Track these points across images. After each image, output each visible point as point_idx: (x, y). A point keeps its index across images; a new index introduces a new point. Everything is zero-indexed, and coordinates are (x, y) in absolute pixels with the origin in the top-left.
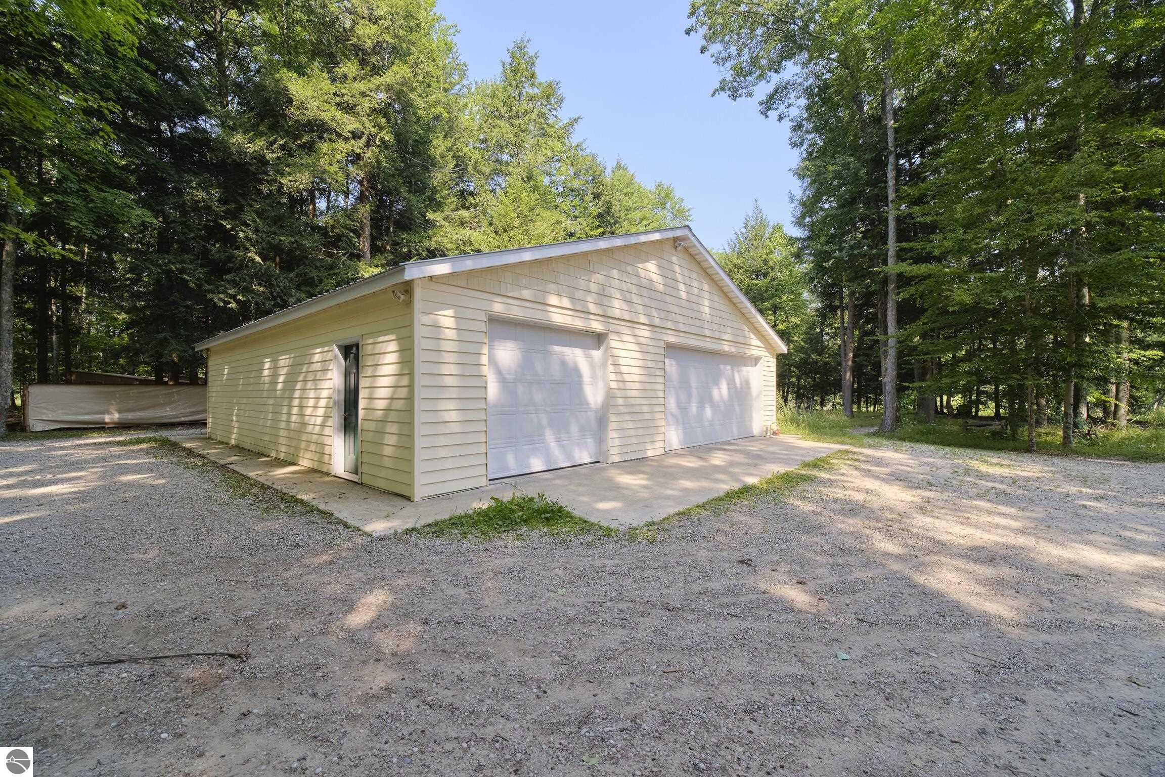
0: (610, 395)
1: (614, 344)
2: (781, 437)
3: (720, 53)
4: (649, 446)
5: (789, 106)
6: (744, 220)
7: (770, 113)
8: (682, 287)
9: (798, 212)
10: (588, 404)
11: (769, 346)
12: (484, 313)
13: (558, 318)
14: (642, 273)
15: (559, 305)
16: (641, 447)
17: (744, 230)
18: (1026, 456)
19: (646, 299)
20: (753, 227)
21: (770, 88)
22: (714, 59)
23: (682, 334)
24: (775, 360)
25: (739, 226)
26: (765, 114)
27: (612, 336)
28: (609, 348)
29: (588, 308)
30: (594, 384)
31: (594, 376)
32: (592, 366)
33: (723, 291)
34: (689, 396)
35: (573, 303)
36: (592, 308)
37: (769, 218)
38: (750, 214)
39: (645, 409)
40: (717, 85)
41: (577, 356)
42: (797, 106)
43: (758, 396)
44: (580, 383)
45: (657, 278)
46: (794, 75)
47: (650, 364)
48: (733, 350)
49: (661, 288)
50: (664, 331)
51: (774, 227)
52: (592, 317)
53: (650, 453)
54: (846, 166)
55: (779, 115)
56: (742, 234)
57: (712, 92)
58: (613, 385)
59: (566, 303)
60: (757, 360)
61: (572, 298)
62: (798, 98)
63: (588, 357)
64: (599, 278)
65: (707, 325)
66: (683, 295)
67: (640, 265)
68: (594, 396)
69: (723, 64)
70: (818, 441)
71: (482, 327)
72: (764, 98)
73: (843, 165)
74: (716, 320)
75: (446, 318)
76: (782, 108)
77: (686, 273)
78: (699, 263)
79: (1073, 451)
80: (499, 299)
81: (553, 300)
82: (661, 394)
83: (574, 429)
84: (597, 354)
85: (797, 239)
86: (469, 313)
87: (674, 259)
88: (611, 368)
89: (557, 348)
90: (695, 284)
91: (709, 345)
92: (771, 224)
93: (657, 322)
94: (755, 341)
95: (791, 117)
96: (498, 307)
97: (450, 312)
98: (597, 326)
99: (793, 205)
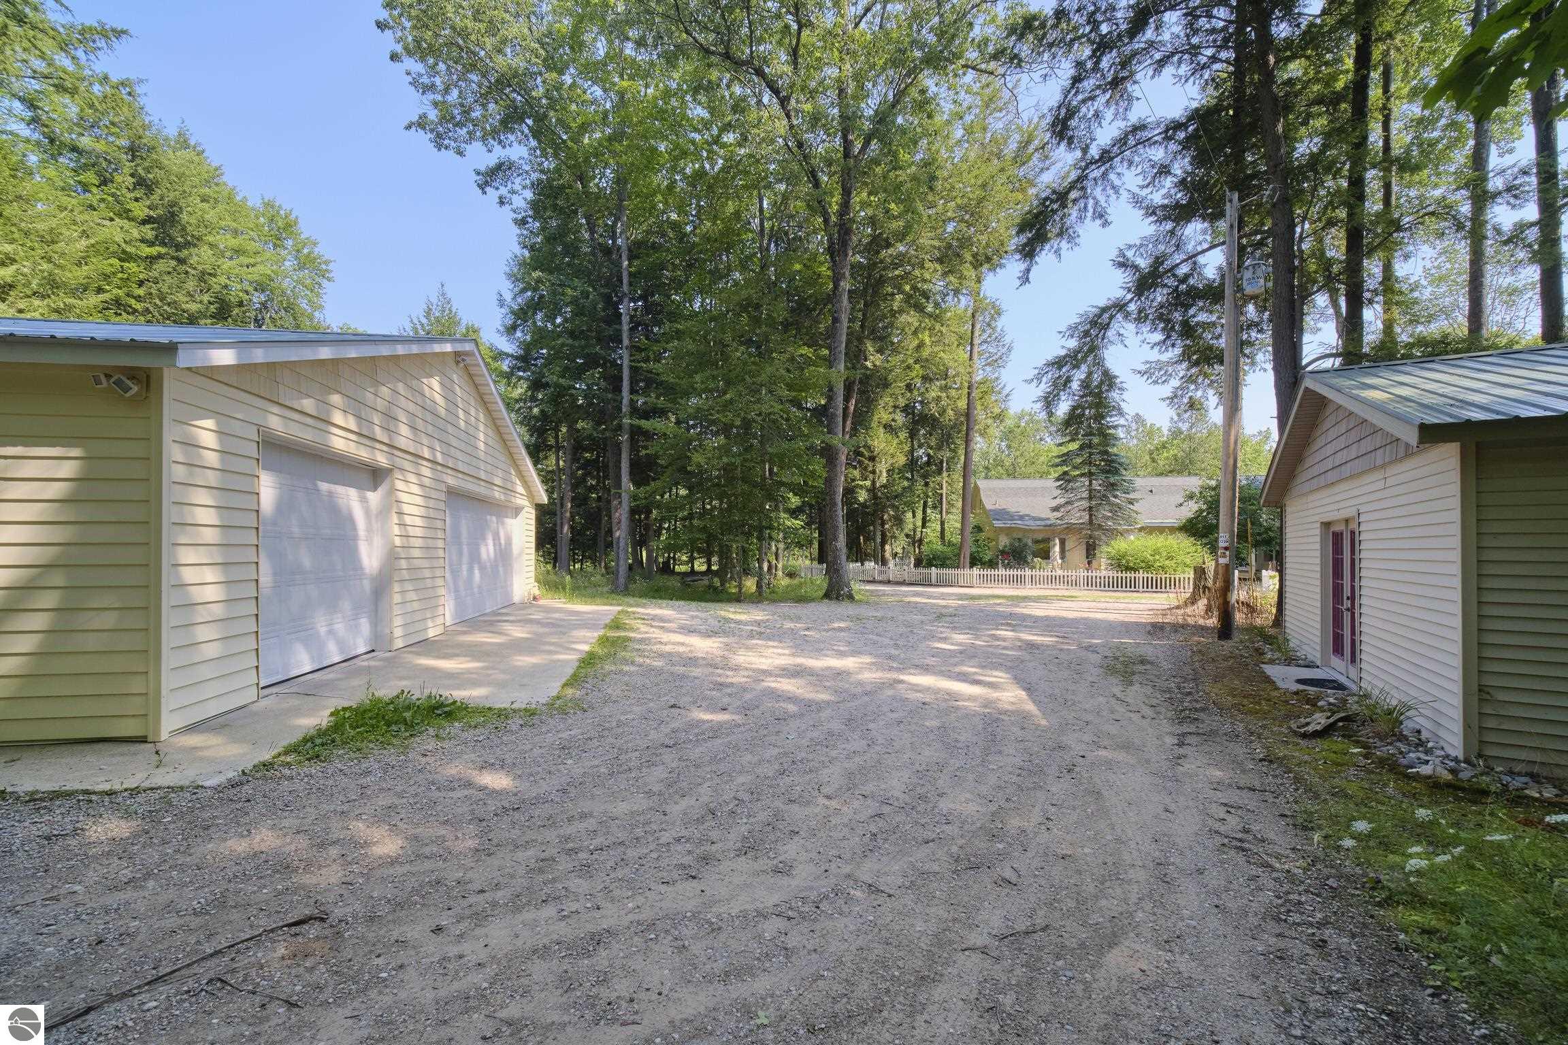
0: (392, 556)
1: (400, 485)
2: (542, 602)
3: (420, 75)
4: (430, 624)
5: (513, 192)
6: (425, 307)
7: (488, 189)
8: (461, 414)
9: (509, 321)
10: (362, 568)
11: (530, 494)
12: (255, 428)
13: (340, 443)
14: (427, 391)
15: (343, 425)
16: (418, 627)
17: (424, 321)
18: (738, 605)
19: (430, 427)
20: (438, 320)
21: (491, 160)
22: (410, 79)
23: (460, 475)
24: (533, 512)
25: (418, 313)
26: (482, 187)
27: (398, 475)
28: (393, 490)
29: (374, 433)
30: (369, 540)
31: (369, 530)
32: (367, 512)
33: (495, 424)
34: (460, 554)
35: (359, 425)
36: (379, 433)
37: (460, 314)
38: (435, 301)
39: (427, 574)
40: (415, 118)
41: (350, 498)
42: (523, 198)
43: (520, 554)
44: (355, 538)
45: (439, 399)
46: (520, 158)
47: (432, 514)
48: (502, 497)
49: (442, 412)
50: (444, 470)
51: (468, 329)
52: (378, 446)
53: (431, 633)
54: (586, 295)
55: (500, 198)
56: (422, 325)
57: (406, 123)
58: (398, 541)
59: (352, 424)
60: (517, 510)
61: (358, 417)
62: (524, 187)
63: (363, 500)
64: (385, 391)
65: (482, 466)
66: (462, 424)
67: (425, 380)
68: (370, 557)
69: (424, 93)
70: (586, 603)
71: (252, 450)
72: (483, 169)
73: (582, 293)
74: (490, 460)
75: (206, 432)
76: (503, 191)
77: (465, 397)
78: (476, 386)
79: (767, 599)
80: (276, 409)
81: (338, 418)
82: (441, 553)
83: (346, 605)
84: (374, 497)
85: (508, 355)
86: (237, 428)
87: (455, 377)
88: (395, 519)
89: (324, 486)
90: (473, 412)
91: (480, 489)
92: (464, 322)
93: (439, 458)
94: (520, 489)
95: (514, 207)
96: (275, 423)
97: (209, 423)
98: (382, 460)
99: (503, 310)
